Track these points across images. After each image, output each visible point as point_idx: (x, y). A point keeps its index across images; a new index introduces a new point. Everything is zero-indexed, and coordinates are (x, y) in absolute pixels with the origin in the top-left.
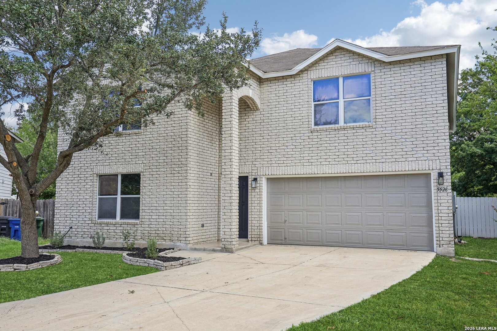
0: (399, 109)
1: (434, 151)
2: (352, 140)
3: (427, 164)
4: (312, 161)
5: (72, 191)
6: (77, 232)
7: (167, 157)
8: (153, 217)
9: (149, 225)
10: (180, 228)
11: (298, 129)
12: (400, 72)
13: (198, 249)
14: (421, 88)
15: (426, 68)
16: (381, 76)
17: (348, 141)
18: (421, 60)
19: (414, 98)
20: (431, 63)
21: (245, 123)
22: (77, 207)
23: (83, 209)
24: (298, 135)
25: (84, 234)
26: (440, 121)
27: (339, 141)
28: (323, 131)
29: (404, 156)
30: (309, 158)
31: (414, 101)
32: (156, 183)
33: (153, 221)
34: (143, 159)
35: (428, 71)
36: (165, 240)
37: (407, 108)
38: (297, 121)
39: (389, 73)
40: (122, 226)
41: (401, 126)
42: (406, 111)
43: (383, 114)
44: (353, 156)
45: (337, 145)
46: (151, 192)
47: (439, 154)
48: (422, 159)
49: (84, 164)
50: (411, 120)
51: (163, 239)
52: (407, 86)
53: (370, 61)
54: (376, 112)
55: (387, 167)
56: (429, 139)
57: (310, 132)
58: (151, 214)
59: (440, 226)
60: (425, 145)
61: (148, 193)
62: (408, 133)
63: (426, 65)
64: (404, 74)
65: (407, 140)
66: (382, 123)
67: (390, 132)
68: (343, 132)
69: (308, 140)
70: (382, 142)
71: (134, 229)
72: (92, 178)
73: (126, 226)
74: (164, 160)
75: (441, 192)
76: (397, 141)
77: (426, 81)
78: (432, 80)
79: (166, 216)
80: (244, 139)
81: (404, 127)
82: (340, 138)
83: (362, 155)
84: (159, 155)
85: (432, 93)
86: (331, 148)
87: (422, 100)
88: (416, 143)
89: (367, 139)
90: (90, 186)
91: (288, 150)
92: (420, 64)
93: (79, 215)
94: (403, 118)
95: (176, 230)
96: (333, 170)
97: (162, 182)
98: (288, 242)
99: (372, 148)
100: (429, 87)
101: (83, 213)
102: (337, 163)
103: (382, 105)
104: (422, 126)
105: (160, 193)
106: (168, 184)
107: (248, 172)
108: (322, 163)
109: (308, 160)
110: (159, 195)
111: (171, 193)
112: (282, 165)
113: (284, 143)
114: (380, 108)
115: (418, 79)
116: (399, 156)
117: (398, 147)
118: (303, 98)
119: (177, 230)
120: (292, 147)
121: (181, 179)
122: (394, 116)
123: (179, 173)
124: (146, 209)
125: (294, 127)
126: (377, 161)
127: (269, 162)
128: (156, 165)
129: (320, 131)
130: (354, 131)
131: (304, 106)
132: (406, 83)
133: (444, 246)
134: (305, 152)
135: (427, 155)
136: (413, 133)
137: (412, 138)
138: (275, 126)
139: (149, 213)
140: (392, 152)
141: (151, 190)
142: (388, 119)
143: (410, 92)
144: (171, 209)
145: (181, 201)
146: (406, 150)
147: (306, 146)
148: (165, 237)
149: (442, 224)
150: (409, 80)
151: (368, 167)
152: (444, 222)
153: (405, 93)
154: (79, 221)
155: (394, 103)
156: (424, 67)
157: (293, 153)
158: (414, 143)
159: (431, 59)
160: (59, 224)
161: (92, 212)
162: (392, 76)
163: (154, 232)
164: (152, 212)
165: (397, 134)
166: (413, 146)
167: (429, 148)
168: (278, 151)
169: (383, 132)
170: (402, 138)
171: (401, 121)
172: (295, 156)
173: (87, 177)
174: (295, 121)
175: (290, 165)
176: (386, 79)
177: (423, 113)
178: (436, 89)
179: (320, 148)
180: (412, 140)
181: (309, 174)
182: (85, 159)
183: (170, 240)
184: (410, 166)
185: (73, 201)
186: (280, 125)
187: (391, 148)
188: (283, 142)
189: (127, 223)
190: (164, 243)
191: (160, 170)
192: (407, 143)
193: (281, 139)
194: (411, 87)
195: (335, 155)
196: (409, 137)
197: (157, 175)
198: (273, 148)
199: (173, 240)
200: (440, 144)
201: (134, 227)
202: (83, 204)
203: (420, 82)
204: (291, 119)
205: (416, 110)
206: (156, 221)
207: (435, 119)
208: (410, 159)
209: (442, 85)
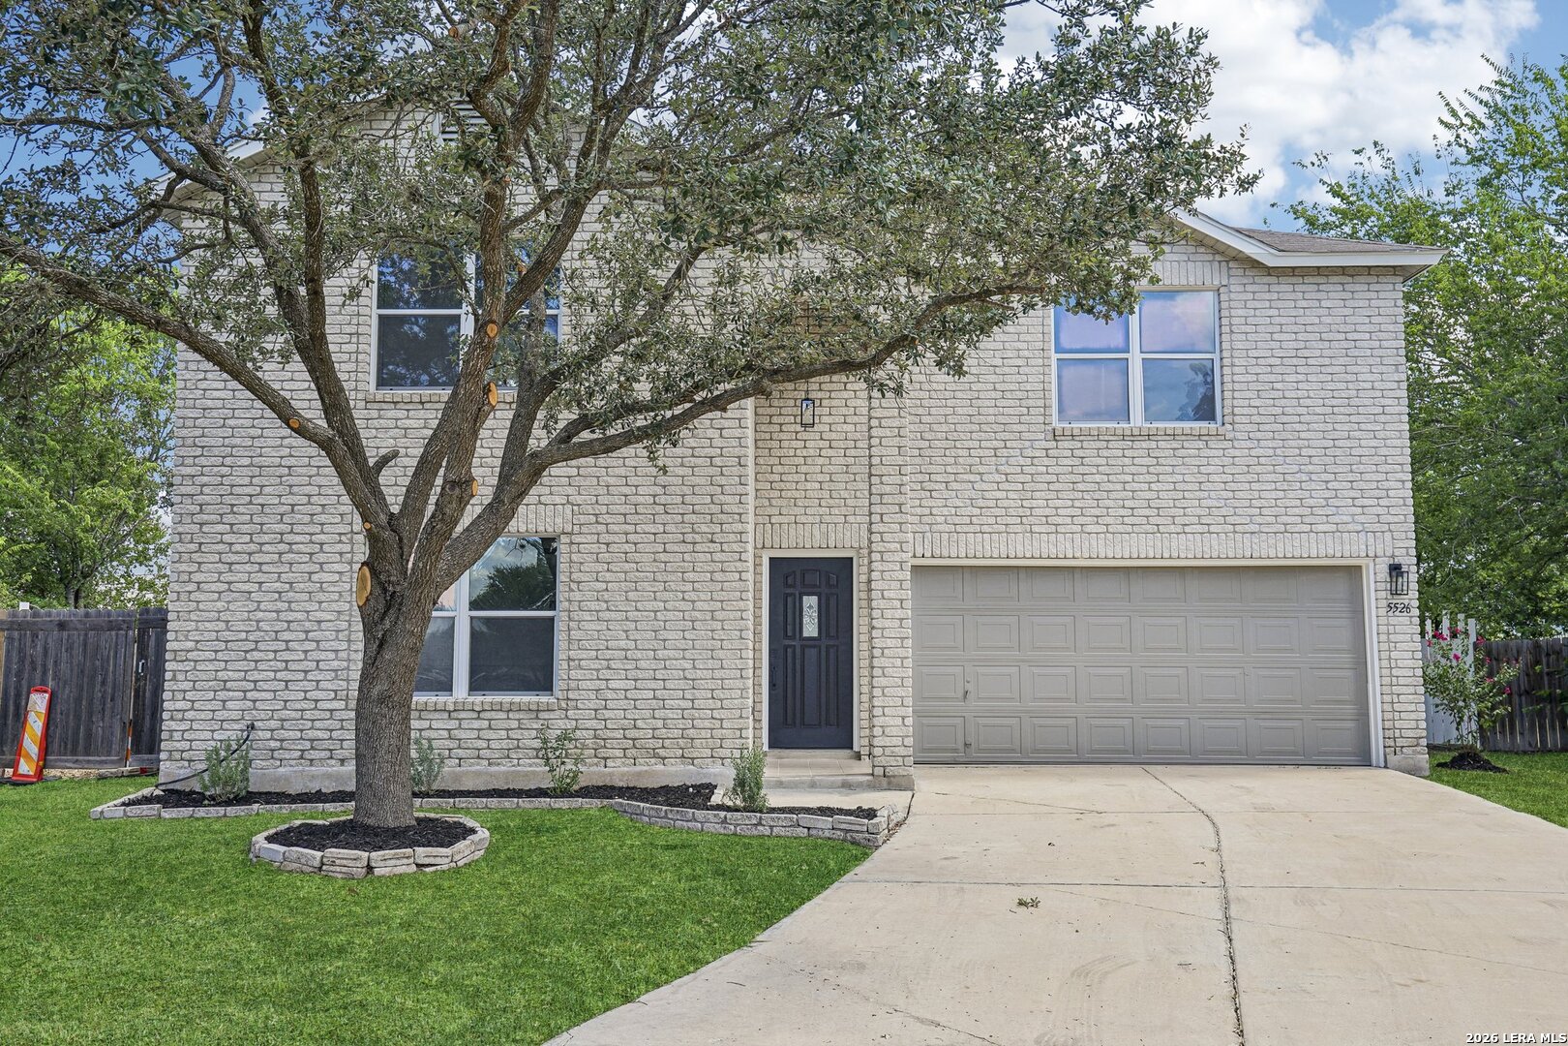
0: (1293, 394)
1: (1380, 511)
2: (1170, 469)
3: (1361, 541)
4: (1059, 520)
5: (250, 593)
6: (278, 744)
7: (664, 487)
8: (613, 684)
9: (596, 710)
10: (722, 720)
11: (1016, 428)
12: (1292, 296)
13: (789, 782)
14: (1345, 344)
15: (1356, 296)
16: (1245, 301)
17: (1160, 469)
18: (1343, 274)
19: (1329, 370)
20: (1369, 284)
21: (845, 395)
22: (275, 652)
23: (306, 659)
24: (1014, 444)
25: (312, 748)
26: (1392, 434)
27: (1133, 469)
28: (1089, 438)
29: (1306, 520)
30: (1048, 511)
31: (1329, 378)
32: (626, 573)
33: (615, 696)
34: (570, 490)
35: (1361, 303)
36: (664, 758)
37: (1312, 394)
38: (1012, 403)
39: (1267, 296)
40: (482, 715)
41: (1299, 439)
42: (1308, 402)
43: (1253, 404)
44: (1173, 511)
45: (1129, 478)
46: (606, 602)
47: (1391, 519)
48: (1350, 527)
49: (309, 496)
50: (1322, 427)
51: (656, 756)
52: (1311, 337)
53: (1218, 257)
54: (1234, 398)
55: (1264, 545)
56: (1367, 477)
57: (1050, 436)
58: (607, 674)
59: (1396, 700)
60: (1357, 494)
61: (594, 606)
62: (1315, 460)
63: (1357, 287)
64: (1304, 304)
65: (1314, 477)
66: (1249, 427)
67: (1270, 452)
68: (1144, 445)
69: (1046, 461)
70: (1249, 477)
71: (535, 726)
72: (347, 548)
73: (503, 715)
74: (655, 496)
75: (1397, 613)
76: (1288, 477)
77: (1358, 328)
78: (1372, 328)
79: (664, 680)
80: (841, 444)
81: (1306, 442)
82: (1136, 461)
83: (1199, 511)
84: (632, 481)
85: (1371, 361)
86: (1111, 486)
87: (1349, 377)
88: (1336, 485)
89: (1211, 469)
90: (336, 577)
91: (985, 486)
92: (1343, 284)
93: (287, 682)
94: (1303, 419)
95: (707, 724)
96: (1118, 548)
97: (648, 569)
98: (975, 755)
99: (1225, 494)
100: (1365, 344)
101: (306, 672)
102: (1129, 529)
103: (1250, 379)
104: (1348, 443)
105: (639, 604)
106: (671, 577)
107: (856, 545)
108: (1088, 529)
109: (1046, 516)
110: (637, 610)
111: (683, 605)
112: (966, 529)
113: (970, 466)
114: (1244, 386)
115: (1339, 320)
116: (1293, 518)
117: (1291, 495)
118: (1028, 338)
119: (709, 725)
120: (997, 477)
121: (722, 562)
122: (1279, 411)
123: (712, 541)
124: (585, 656)
125: (1001, 419)
126: (1238, 528)
127: (925, 519)
128: (623, 512)
129: (1082, 438)
130: (1175, 445)
131: (1032, 362)
132: (1309, 328)
133: (1404, 750)
134: (1037, 495)
135: (1362, 519)
136: (1327, 460)
137: (1326, 472)
138: (942, 411)
139: (598, 670)
140: (1276, 506)
141: (606, 596)
142: (1264, 419)
143: (1318, 353)
144: (684, 658)
145: (721, 632)
146: (1312, 502)
147: (1038, 478)
148: (663, 747)
149: (1398, 695)
150: (1317, 321)
151: (1215, 543)
152: (1404, 690)
153: (1306, 353)
154: (286, 701)
155: (1280, 378)
156: (1353, 292)
157: (999, 495)
158: (1330, 485)
159: (1369, 274)
160: (189, 715)
161: (348, 669)
162: (1273, 304)
163: (619, 734)
164: (609, 668)
165: (1288, 460)
166: (1328, 494)
167: (1366, 502)
168: (955, 486)
169: (1253, 453)
170: (1300, 471)
171: (1297, 427)
172: (1006, 503)
173: (322, 544)
174: (1004, 403)
175: (990, 530)
176: (1258, 313)
177: (1351, 410)
178: (1381, 352)
179: (1080, 486)
180: (1324, 477)
181: (1049, 557)
182: (310, 477)
183: (683, 757)
184: (1322, 547)
185: (259, 629)
186: (960, 411)
187: (1274, 495)
188: (970, 461)
189: (506, 707)
190: (661, 767)
191: (639, 529)
192: (1313, 486)
193: (961, 452)
194: (1321, 340)
195: (1123, 507)
196: (1319, 469)
197: (626, 545)
198: (939, 478)
199: (693, 759)
200: (1391, 493)
201: (537, 718)
202: (307, 639)
203: (1342, 328)
204: (993, 395)
205: (1334, 402)
206: (626, 698)
207: (1378, 428)
208: (1321, 528)
209: (1395, 344)
